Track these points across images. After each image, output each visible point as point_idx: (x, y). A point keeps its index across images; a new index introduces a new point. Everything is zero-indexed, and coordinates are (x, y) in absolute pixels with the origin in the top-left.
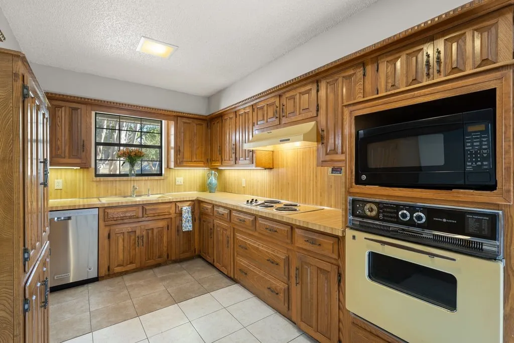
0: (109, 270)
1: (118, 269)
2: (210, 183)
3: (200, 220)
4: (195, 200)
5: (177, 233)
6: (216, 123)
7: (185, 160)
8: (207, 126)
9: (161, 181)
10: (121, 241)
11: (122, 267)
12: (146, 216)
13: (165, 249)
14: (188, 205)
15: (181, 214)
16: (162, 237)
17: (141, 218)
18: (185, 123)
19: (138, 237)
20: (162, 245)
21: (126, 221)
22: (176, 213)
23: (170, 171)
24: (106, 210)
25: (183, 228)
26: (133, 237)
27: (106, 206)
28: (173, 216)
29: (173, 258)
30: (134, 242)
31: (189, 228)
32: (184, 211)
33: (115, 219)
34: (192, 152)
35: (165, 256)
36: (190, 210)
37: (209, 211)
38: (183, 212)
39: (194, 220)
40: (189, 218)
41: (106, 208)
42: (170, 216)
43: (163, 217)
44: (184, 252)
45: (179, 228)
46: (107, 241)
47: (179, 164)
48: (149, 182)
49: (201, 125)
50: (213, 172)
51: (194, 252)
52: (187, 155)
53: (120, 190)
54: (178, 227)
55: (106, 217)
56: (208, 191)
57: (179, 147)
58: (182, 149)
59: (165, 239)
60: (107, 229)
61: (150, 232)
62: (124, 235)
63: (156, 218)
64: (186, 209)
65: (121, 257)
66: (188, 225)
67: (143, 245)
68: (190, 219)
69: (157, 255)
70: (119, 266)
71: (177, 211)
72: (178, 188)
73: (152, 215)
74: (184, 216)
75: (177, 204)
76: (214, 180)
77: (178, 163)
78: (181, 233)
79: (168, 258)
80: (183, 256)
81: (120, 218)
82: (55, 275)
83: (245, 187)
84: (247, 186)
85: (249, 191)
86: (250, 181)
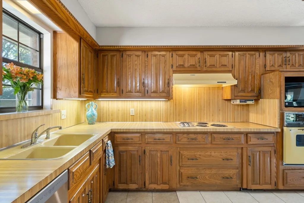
9: (50, 116)
14: (108, 139)
22: (103, 151)
28: (102, 154)
48: (40, 119)
52: (86, 85)
71: (104, 148)
72: (62, 123)
75: (104, 139)
77: (82, 93)
83: (135, 116)
84: (137, 114)
85: (140, 119)
86: (142, 110)
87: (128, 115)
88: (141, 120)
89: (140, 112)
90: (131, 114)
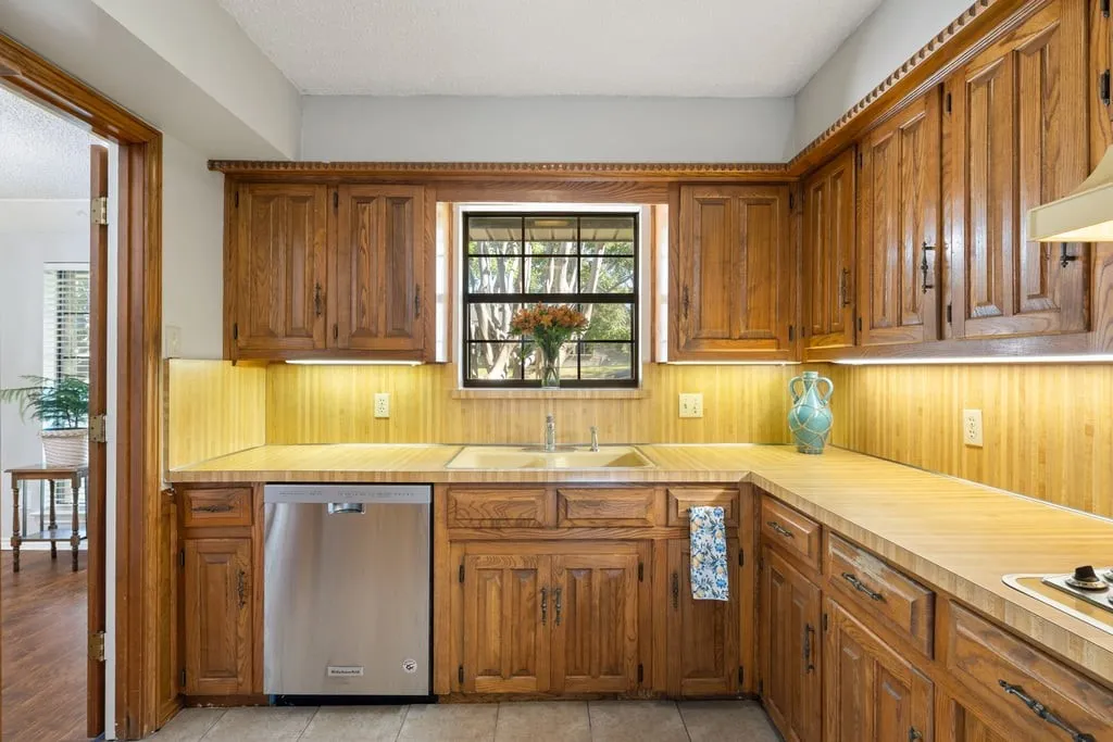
0: (461, 679)
1: (485, 683)
2: (802, 419)
3: (760, 562)
4: (741, 483)
5: (671, 599)
6: (828, 181)
7: (705, 333)
8: (791, 206)
9: (634, 403)
10: (493, 594)
11: (498, 678)
12: (568, 524)
13: (631, 647)
14: (712, 499)
15: (685, 530)
16: (621, 603)
17: (551, 528)
18: (704, 202)
19: (543, 591)
20: (620, 629)
21: (506, 533)
22: (667, 526)
23: (660, 373)
24: (451, 494)
25: (695, 587)
26: (528, 590)
27: (450, 481)
28: (658, 533)
29: (660, 687)
30: (530, 604)
31: (716, 589)
32: (697, 521)
33: (476, 523)
34: (730, 303)
35: (632, 674)
36: (719, 520)
37: (802, 546)
38: (693, 526)
39: (735, 559)
40: (715, 553)
41: (452, 486)
42: (647, 535)
43: (622, 534)
44: (697, 673)
45: (679, 583)
46: (456, 587)
47: (684, 346)
48: (596, 406)
49: (768, 203)
50: (814, 375)
51: (735, 680)
52: (714, 317)
53: (517, 426)
54: (675, 576)
55: (451, 516)
56: (794, 448)
57: (686, 289)
58: (695, 299)
59: (630, 613)
60: (457, 551)
61: (581, 579)
62: (501, 578)
63: (599, 536)
64: (706, 515)
65: (494, 643)
66: (712, 577)
67: (557, 620)
68: (721, 556)
69: (604, 664)
70: (488, 672)
71: (673, 520)
72: (686, 429)
73: (585, 523)
74: (699, 542)
75: (672, 491)
76: (816, 404)
77: (683, 342)
78: (688, 608)
79: (640, 678)
80: (691, 687)
81: (488, 523)
82: (329, 664)
83: (986, 451)
84: (997, 444)
85: (1010, 473)
86: (1022, 423)
87: (955, 444)
88: (1016, 482)
89: (1010, 430)
90: (967, 440)
